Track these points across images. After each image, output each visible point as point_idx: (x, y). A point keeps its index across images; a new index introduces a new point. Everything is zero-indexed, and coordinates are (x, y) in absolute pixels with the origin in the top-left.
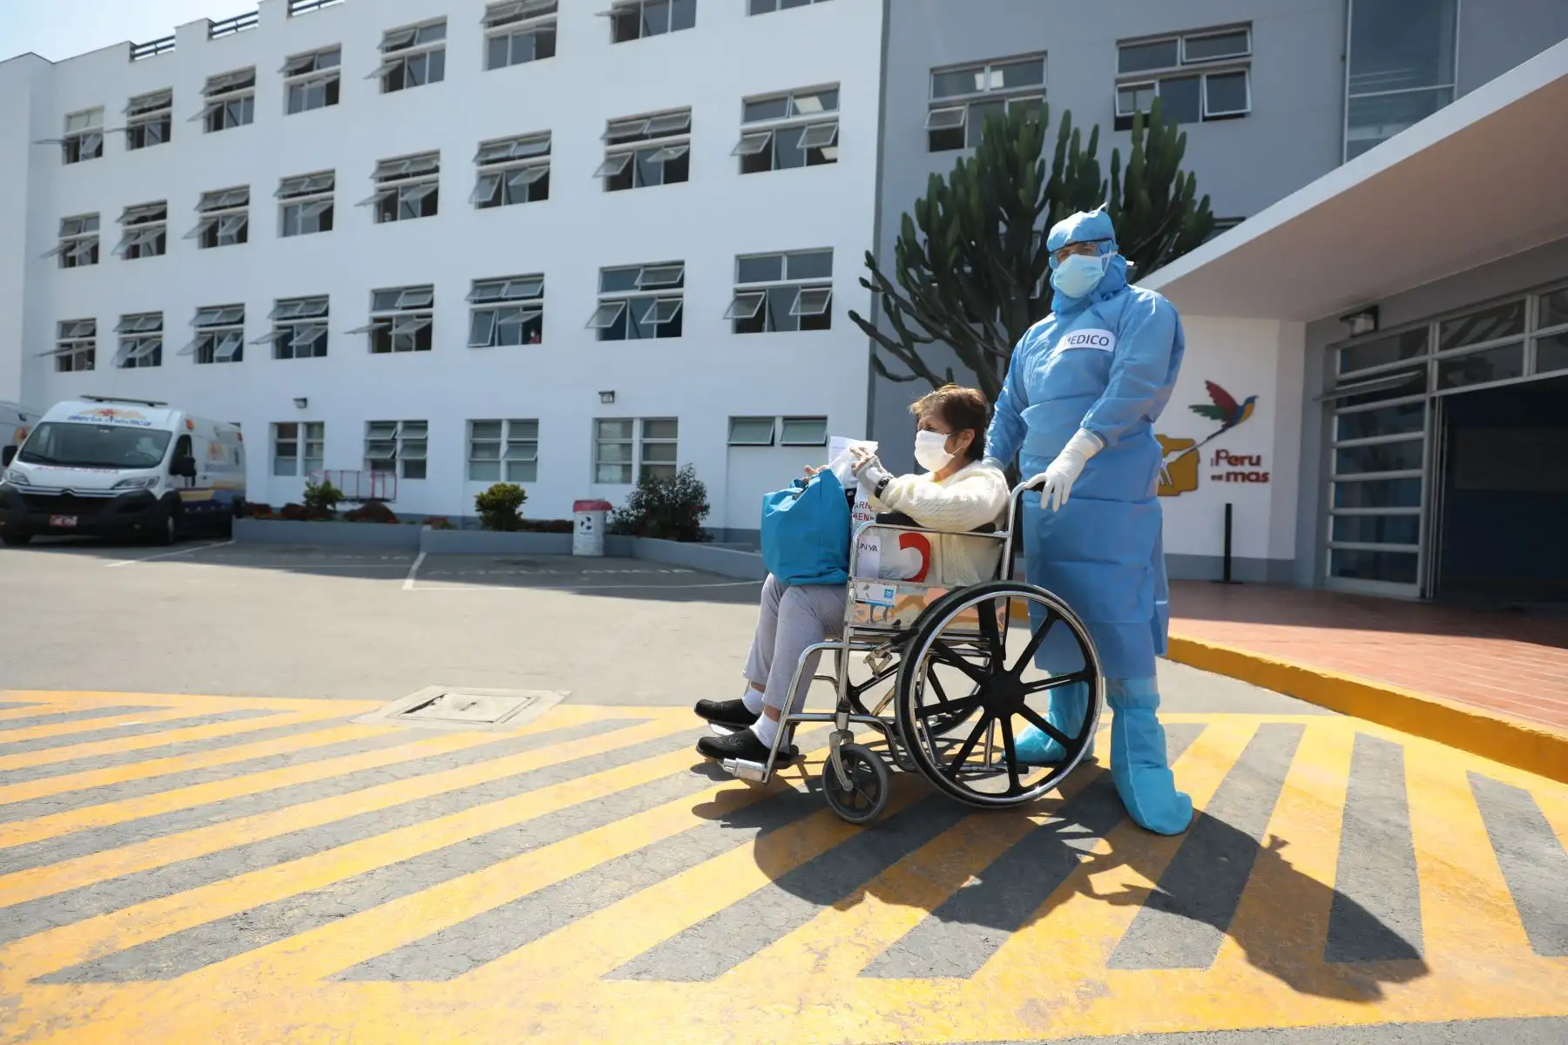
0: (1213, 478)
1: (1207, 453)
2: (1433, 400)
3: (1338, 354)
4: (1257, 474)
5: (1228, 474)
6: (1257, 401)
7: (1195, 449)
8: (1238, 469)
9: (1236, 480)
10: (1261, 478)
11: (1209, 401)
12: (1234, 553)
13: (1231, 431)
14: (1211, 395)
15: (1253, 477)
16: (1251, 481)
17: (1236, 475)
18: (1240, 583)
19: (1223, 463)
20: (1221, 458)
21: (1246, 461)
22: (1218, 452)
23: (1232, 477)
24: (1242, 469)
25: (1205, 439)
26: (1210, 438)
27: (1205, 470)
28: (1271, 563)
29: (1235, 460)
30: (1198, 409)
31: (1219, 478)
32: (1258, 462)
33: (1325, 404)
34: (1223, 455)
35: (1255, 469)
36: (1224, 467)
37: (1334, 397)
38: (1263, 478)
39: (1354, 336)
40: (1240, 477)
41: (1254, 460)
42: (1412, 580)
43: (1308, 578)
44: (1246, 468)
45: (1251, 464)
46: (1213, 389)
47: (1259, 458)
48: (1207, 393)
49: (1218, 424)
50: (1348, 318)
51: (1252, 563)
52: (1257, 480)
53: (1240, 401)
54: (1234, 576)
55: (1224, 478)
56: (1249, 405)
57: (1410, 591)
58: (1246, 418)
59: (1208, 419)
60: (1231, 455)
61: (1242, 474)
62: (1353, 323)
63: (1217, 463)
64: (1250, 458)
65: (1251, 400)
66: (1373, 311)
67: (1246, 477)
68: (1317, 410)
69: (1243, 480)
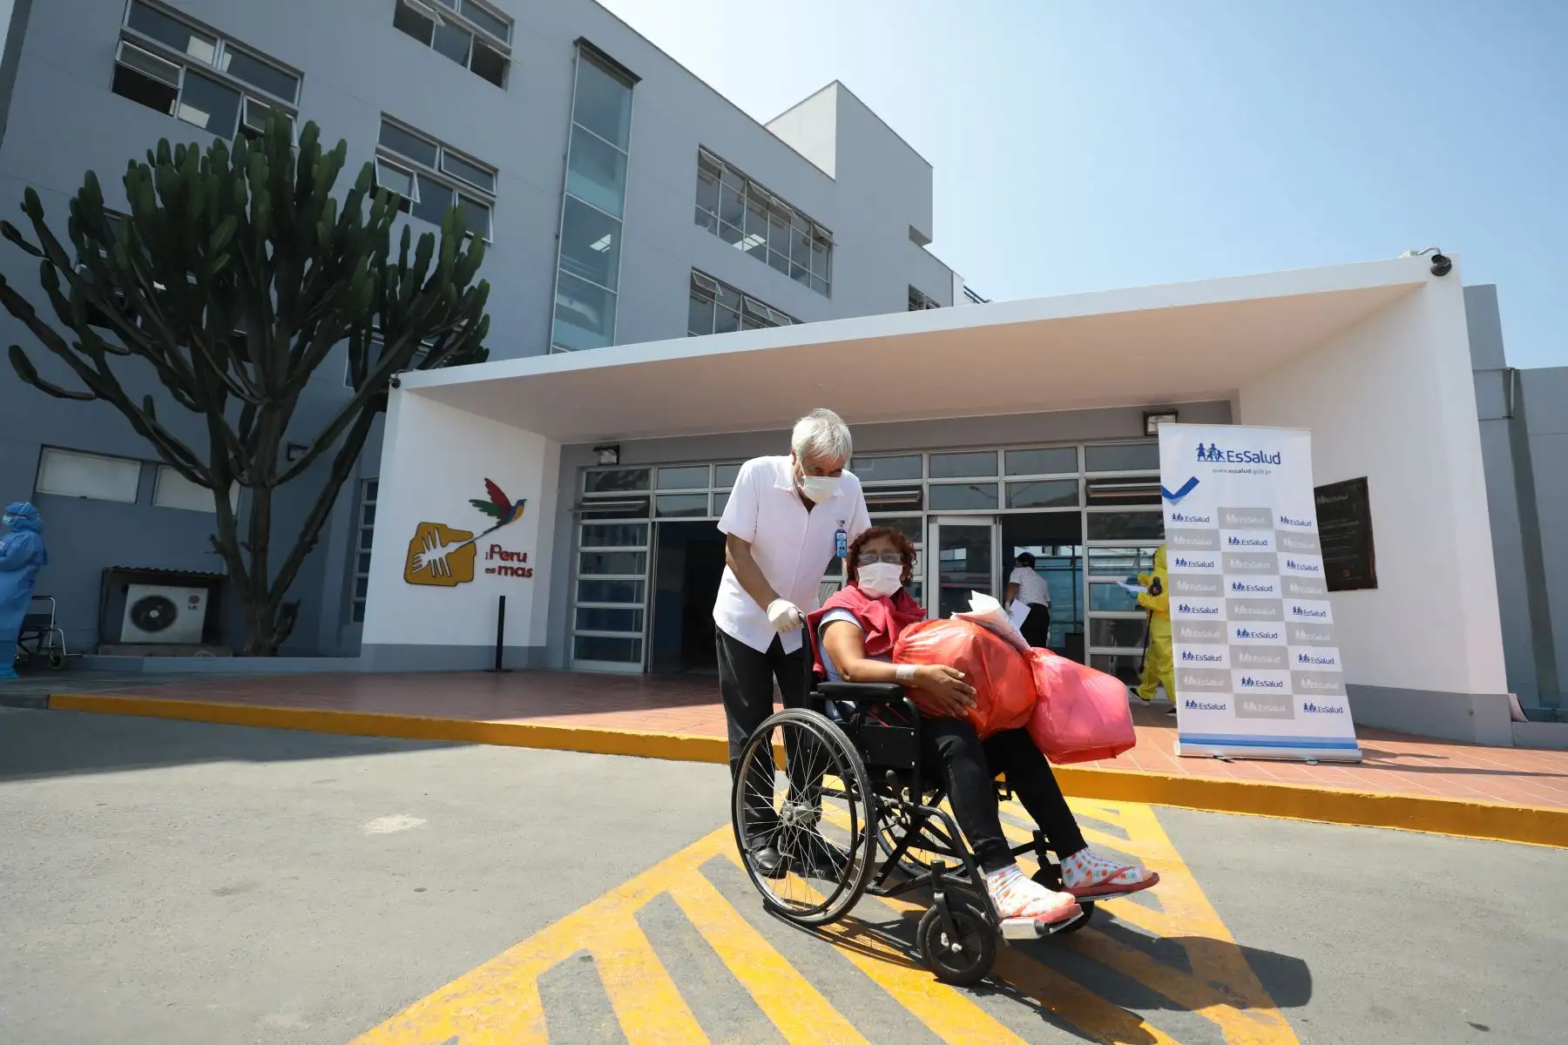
0: (488, 570)
1: (483, 546)
2: (653, 523)
3: (584, 474)
4: (523, 569)
5: (500, 568)
6: (526, 504)
7: (472, 542)
8: (508, 564)
9: (506, 574)
10: (526, 573)
11: (487, 498)
12: (506, 643)
13: (504, 528)
14: (489, 493)
15: (520, 572)
16: (519, 575)
17: (505, 568)
18: (509, 671)
19: (496, 557)
20: (494, 552)
21: (515, 557)
22: (493, 547)
23: (503, 571)
24: (512, 564)
25: (482, 534)
26: (486, 533)
27: (481, 563)
28: (531, 649)
29: (506, 556)
30: (477, 503)
31: (493, 571)
32: (524, 560)
33: (575, 516)
34: (497, 549)
35: (522, 565)
36: (497, 562)
37: (581, 511)
38: (527, 573)
39: (601, 465)
40: (509, 571)
41: (521, 558)
42: (637, 660)
43: (558, 664)
44: (515, 564)
45: (519, 560)
46: (491, 487)
47: (525, 555)
48: (486, 490)
49: (494, 521)
50: (599, 449)
51: (516, 650)
52: (523, 575)
53: (513, 503)
54: (505, 664)
55: (497, 572)
56: (520, 507)
57: (635, 668)
58: (516, 519)
59: (484, 515)
60: (503, 550)
61: (512, 568)
62: (601, 454)
63: (491, 557)
64: (518, 554)
65: (521, 503)
66: (617, 449)
67: (514, 572)
68: (568, 521)
69: (512, 575)
